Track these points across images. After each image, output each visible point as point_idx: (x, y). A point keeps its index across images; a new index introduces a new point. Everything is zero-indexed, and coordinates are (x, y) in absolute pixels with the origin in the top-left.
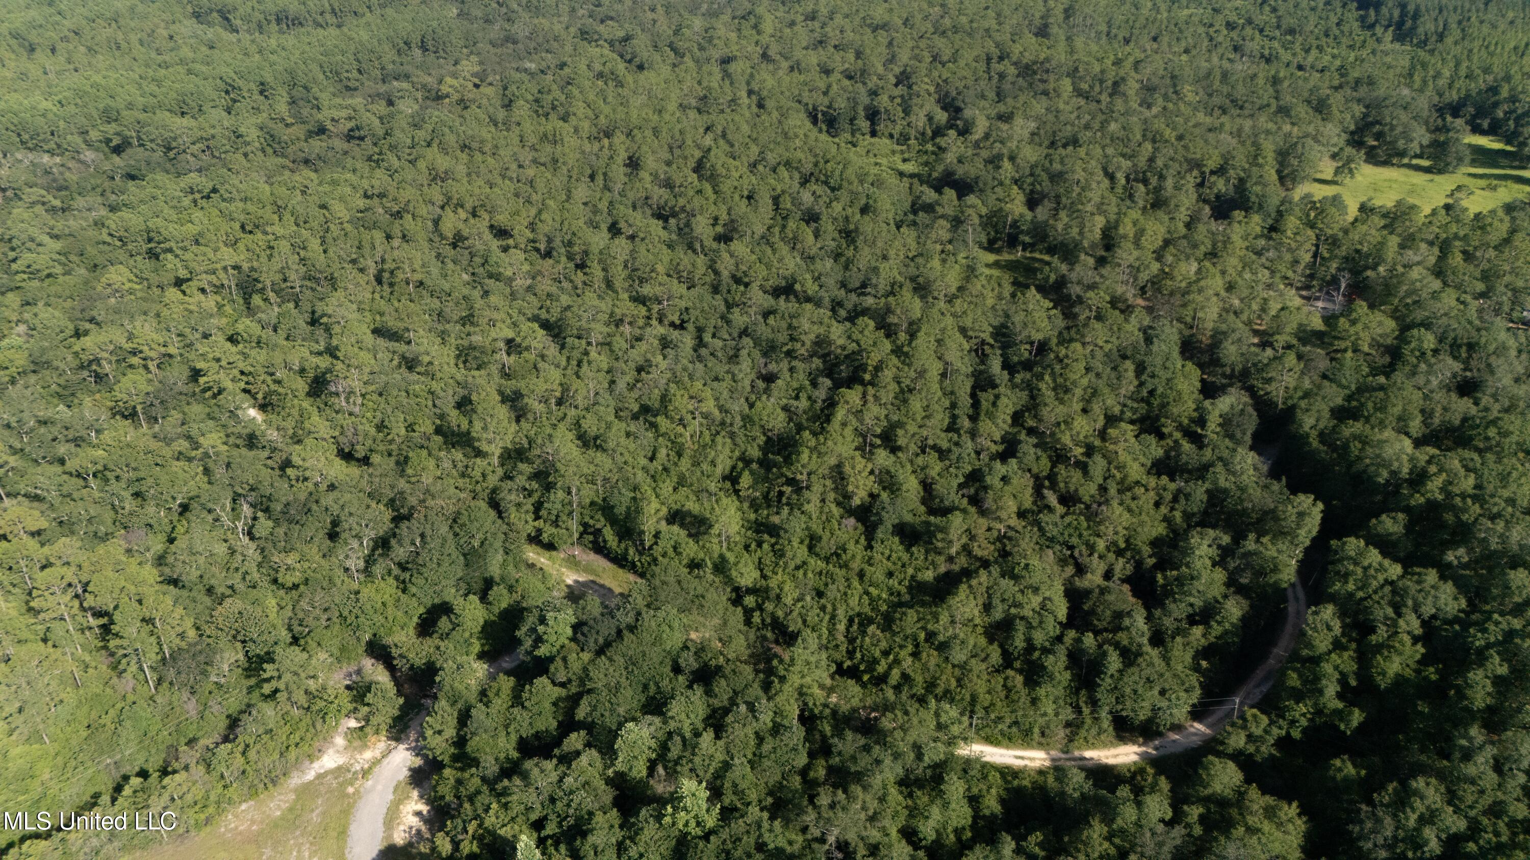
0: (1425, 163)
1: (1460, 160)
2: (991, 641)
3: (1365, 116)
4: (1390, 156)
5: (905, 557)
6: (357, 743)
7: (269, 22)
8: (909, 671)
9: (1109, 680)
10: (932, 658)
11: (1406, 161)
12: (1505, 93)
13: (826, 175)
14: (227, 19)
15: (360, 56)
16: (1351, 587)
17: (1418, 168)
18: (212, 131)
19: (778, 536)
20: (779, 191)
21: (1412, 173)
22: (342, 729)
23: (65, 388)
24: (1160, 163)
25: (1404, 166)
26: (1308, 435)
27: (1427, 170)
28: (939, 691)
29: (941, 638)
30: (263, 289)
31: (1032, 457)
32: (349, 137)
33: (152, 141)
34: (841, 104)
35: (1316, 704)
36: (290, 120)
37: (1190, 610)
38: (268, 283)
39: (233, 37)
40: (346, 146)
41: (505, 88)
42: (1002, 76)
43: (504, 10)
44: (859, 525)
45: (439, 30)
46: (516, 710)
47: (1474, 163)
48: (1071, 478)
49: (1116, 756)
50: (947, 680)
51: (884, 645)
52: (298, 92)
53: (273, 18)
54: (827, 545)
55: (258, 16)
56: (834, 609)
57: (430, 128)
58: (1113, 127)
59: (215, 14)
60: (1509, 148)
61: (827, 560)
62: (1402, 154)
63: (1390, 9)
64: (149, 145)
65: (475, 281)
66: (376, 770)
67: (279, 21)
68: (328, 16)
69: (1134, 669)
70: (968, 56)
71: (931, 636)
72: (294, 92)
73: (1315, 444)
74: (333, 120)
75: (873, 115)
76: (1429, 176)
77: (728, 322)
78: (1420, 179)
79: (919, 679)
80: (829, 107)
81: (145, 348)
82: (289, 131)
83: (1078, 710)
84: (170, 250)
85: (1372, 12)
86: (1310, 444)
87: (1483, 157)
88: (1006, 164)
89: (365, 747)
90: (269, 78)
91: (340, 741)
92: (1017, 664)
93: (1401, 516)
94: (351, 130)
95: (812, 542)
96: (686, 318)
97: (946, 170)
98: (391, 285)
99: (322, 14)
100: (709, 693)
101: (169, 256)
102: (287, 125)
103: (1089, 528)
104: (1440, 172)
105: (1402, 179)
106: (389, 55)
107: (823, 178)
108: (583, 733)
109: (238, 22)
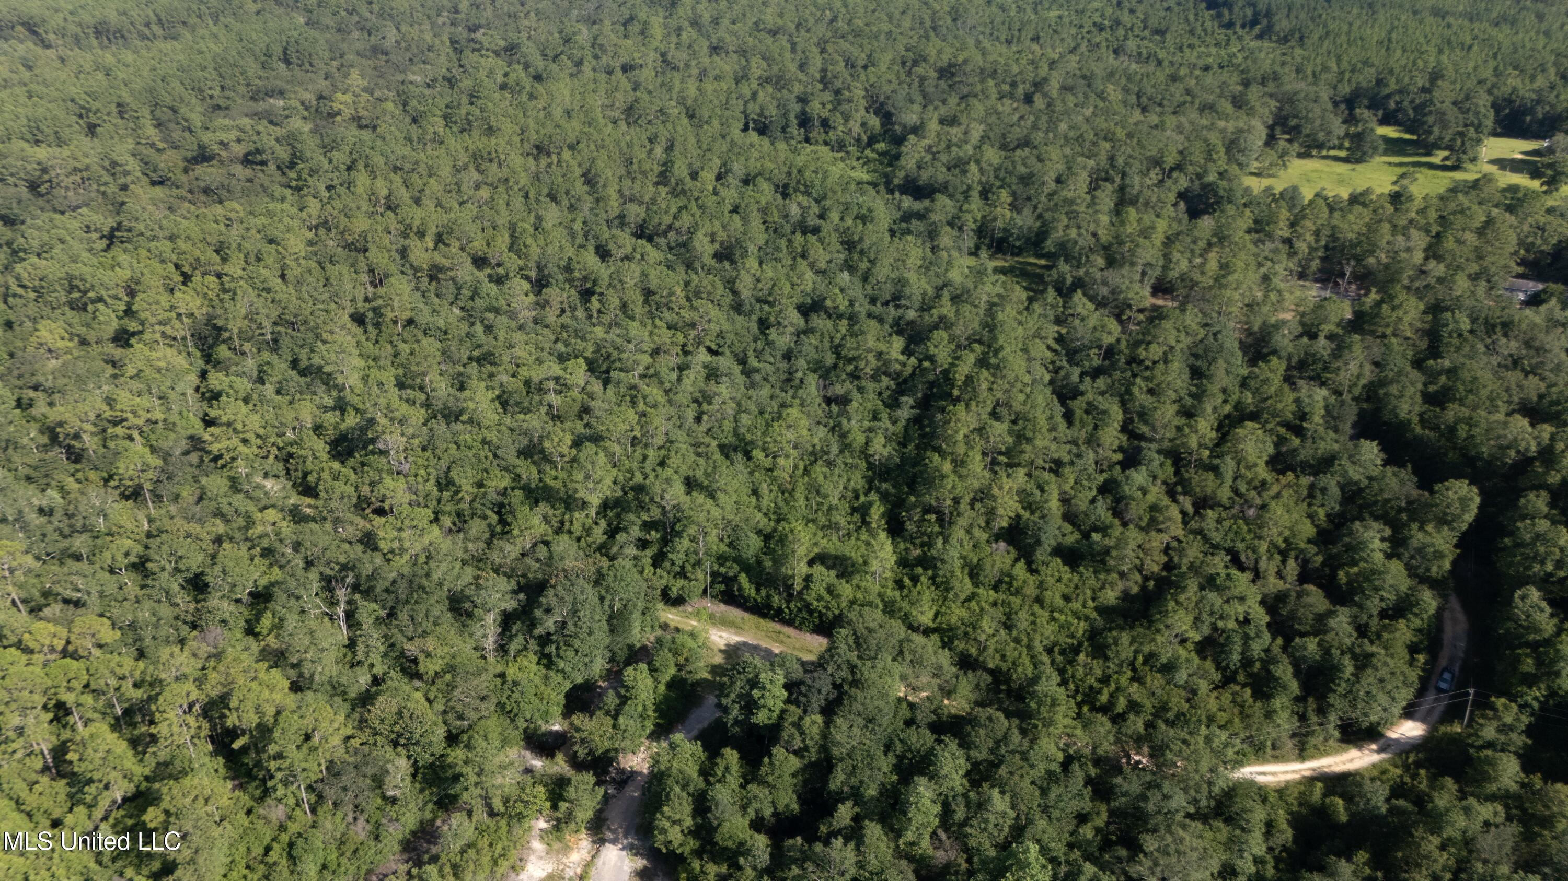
0: (1343, 154)
1: (1375, 149)
2: (1204, 658)
3: (1280, 109)
4: (1309, 147)
5: (1076, 578)
6: (557, 845)
7: (87, 35)
8: (1136, 697)
9: (1344, 685)
10: (1155, 681)
11: (1324, 153)
12: (1393, 86)
13: (806, 186)
14: (35, 33)
15: (222, 70)
16: (1550, 567)
17: (1336, 159)
18: (87, 161)
19: (935, 568)
20: (763, 202)
21: (1333, 163)
22: (536, 832)
23: (36, 468)
24: (1120, 161)
25: (1326, 157)
26: (1409, 421)
27: (1345, 160)
28: (1170, 715)
29: (1164, 660)
30: (230, 338)
31: (1156, 463)
32: (247, 160)
33: (12, 175)
34: (772, 111)
35: (1549, 687)
36: (161, 145)
37: (1383, 605)
38: (236, 331)
39: (50, 53)
40: (248, 172)
41: (405, 104)
42: (922, 79)
43: (356, 18)
44: (1011, 548)
45: (302, 41)
46: (753, 788)
47: (1386, 153)
48: (1204, 482)
49: (1351, 760)
50: (1177, 702)
51: (1098, 672)
52: (164, 114)
53: (91, 31)
54: (991, 572)
55: (73, 29)
56: (1030, 640)
57: (348, 149)
58: (1063, 127)
59: (19, 28)
60: (1407, 136)
61: (995, 588)
62: (1320, 146)
63: (1241, 10)
64: (11, 180)
65: (469, 316)
66: (593, 872)
67: (98, 34)
68: (156, 28)
69: (1369, 671)
70: (885, 59)
71: (1150, 658)
72: (158, 113)
73: (1418, 430)
74: (221, 143)
75: (804, 121)
76: (1349, 166)
77: (769, 343)
78: (1342, 168)
79: (1148, 704)
80: (760, 115)
81: (130, 415)
82: (164, 157)
83: (1303, 718)
84: (100, 299)
85: (1226, 12)
86: (1413, 430)
87: (1394, 147)
88: (973, 168)
89: (567, 849)
90: (127, 97)
91: (537, 845)
92: (1241, 678)
93: (1543, 493)
94: (248, 154)
95: (974, 572)
96: (722, 342)
97: (907, 176)
98: (377, 325)
99: (147, 25)
100: (965, 744)
101: (101, 306)
102: (158, 150)
103: (1249, 531)
104: (1358, 161)
105: (1327, 169)
106: (253, 68)
107: (802, 188)
108: (849, 804)
109: (52, 37)
